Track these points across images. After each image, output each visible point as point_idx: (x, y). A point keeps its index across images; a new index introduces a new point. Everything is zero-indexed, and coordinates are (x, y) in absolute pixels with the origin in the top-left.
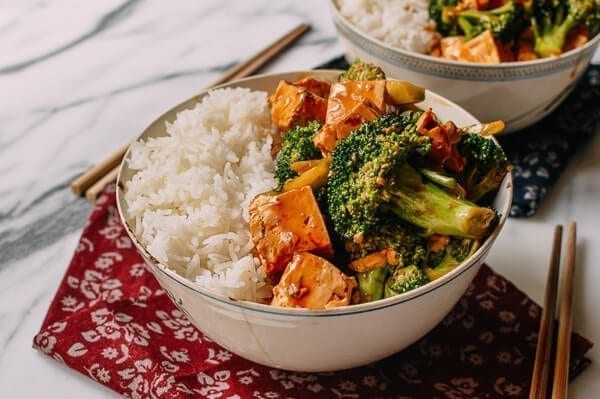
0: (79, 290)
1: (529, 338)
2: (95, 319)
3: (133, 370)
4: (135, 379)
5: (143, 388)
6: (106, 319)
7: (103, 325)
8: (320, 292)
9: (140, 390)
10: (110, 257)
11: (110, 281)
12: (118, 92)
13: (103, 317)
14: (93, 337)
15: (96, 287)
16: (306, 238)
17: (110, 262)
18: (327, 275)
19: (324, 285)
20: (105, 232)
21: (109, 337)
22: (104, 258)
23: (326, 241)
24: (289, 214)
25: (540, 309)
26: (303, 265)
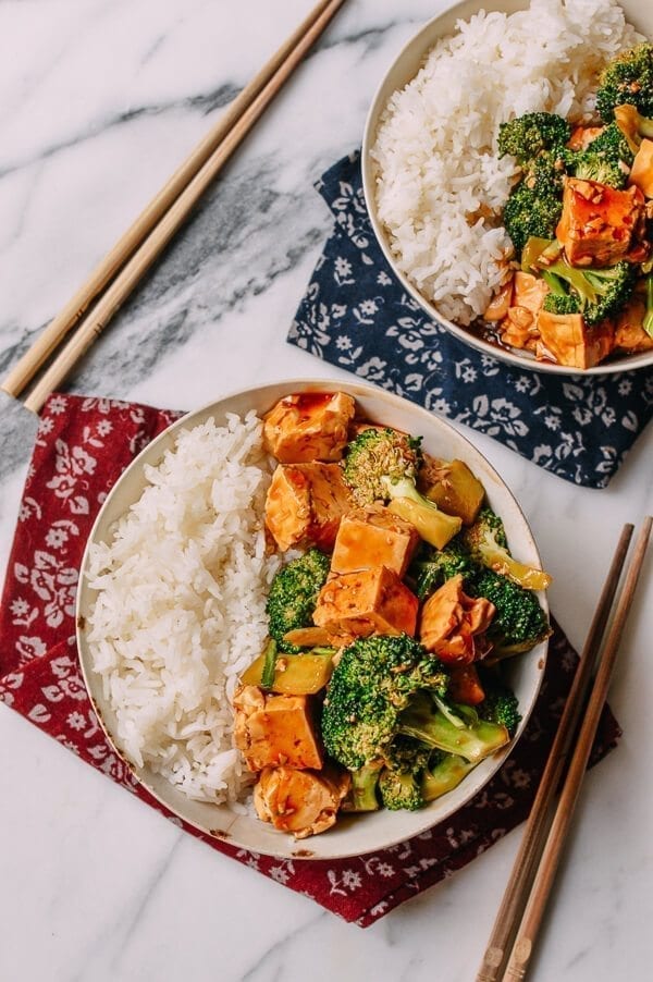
0: (29, 585)
1: (554, 707)
2: (56, 671)
3: (104, 748)
4: (107, 759)
5: (116, 772)
6: (68, 671)
7: (65, 679)
8: (308, 813)
9: (113, 773)
10: (63, 528)
11: (66, 571)
12: (50, 152)
13: (66, 668)
14: (56, 694)
15: (50, 579)
16: (296, 760)
17: (64, 537)
18: (316, 797)
19: (312, 805)
20: (54, 483)
21: (74, 696)
22: (56, 529)
23: (318, 765)
24: (278, 732)
25: (577, 658)
26: (291, 783)
